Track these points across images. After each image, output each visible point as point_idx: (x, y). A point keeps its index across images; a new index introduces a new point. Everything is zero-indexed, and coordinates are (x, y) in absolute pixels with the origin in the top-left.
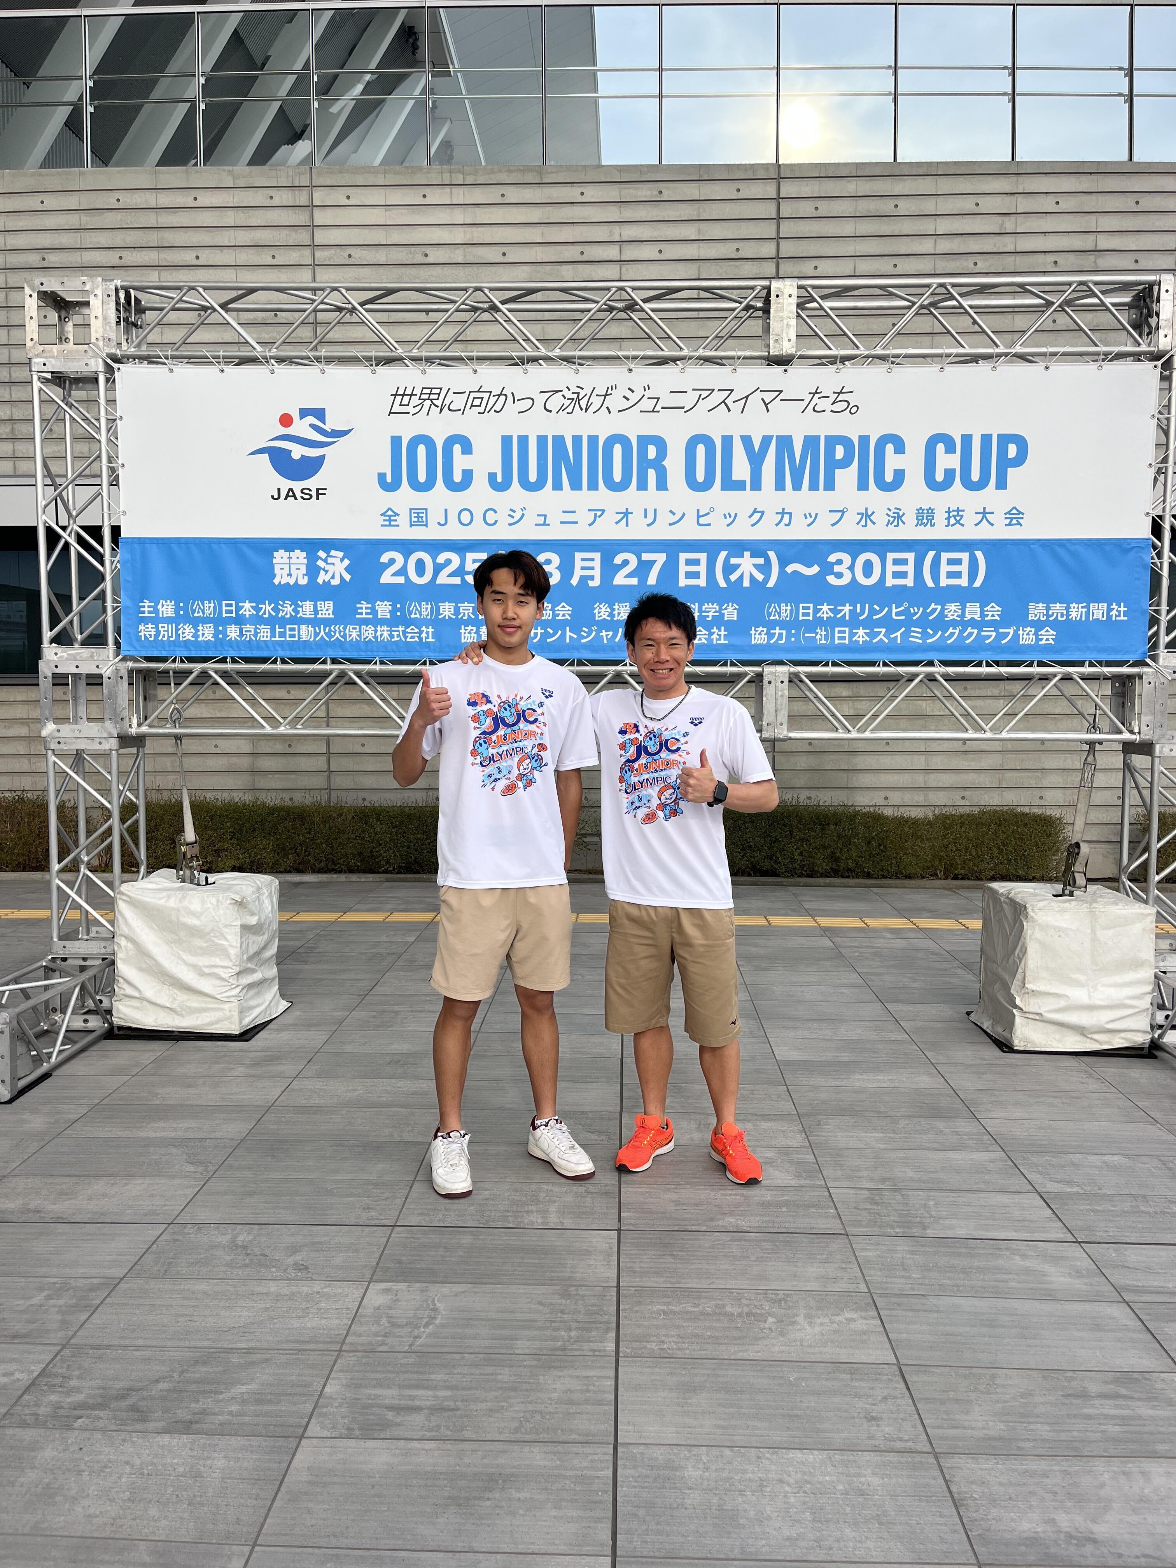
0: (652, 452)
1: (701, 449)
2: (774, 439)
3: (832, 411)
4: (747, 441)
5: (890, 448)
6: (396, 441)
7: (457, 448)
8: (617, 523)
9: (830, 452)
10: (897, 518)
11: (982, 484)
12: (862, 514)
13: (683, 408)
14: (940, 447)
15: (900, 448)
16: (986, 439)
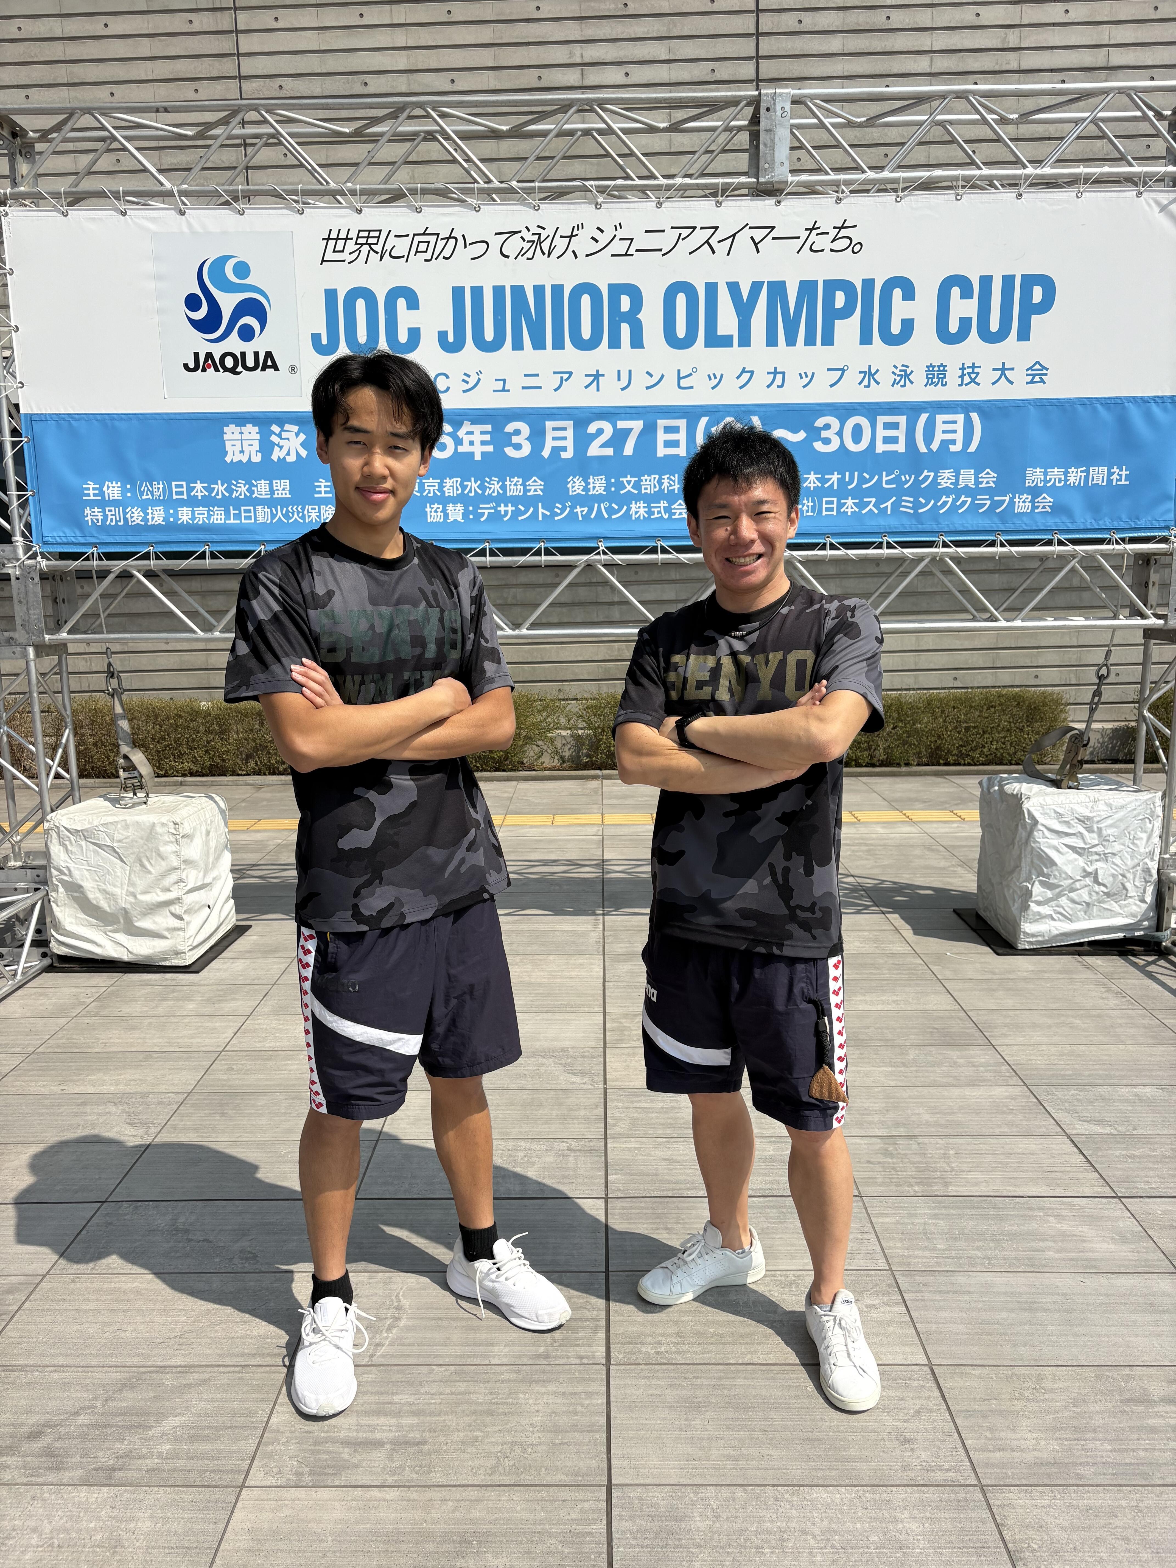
0: (625, 303)
1: (681, 300)
2: (765, 284)
3: (832, 250)
4: (734, 287)
5: (897, 293)
6: (330, 295)
7: (401, 303)
8: (586, 387)
9: (829, 299)
10: (904, 376)
11: (1001, 335)
12: (865, 372)
13: (660, 250)
14: (956, 292)
15: (909, 294)
16: (1008, 281)
